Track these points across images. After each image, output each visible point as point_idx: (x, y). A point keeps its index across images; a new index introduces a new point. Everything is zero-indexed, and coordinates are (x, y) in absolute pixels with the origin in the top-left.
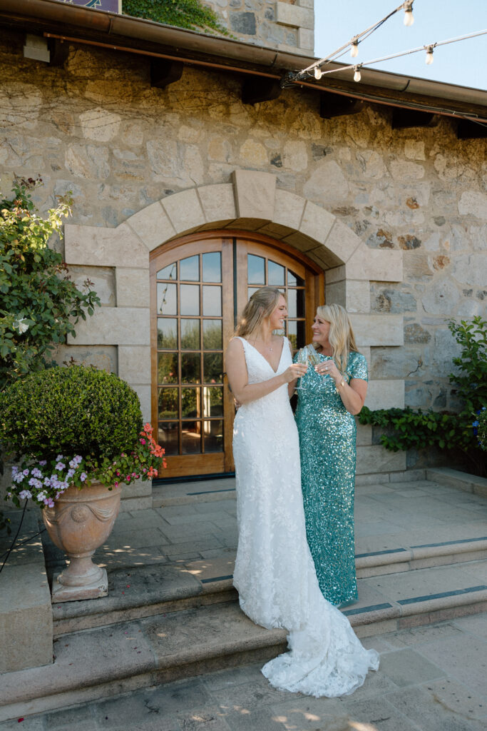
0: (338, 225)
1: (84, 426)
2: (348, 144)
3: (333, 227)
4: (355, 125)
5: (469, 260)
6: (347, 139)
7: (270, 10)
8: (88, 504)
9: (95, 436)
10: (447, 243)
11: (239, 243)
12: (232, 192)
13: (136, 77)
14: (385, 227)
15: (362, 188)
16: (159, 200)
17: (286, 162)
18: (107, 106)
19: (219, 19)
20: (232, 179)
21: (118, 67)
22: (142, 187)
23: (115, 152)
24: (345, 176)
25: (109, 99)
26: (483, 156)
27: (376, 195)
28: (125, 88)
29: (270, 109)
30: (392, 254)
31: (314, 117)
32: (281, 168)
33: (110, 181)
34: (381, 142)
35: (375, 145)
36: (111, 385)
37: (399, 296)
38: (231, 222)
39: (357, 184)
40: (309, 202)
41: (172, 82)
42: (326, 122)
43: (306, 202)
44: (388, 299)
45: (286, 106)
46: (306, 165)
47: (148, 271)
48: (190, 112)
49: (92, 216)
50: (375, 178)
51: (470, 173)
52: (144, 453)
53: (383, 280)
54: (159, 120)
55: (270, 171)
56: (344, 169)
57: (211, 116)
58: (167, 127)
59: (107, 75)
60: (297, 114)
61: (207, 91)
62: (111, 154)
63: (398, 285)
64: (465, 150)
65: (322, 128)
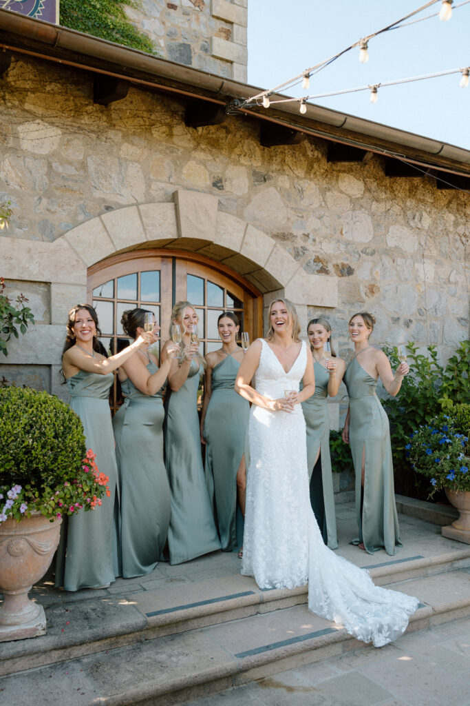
0: (278, 250)
1: (25, 453)
2: (287, 173)
3: (272, 251)
4: (293, 155)
5: (397, 289)
6: (286, 168)
7: (205, 44)
8: (26, 537)
9: (37, 464)
10: (377, 272)
11: (178, 262)
12: (174, 212)
13: (78, 93)
14: (321, 254)
15: (300, 215)
16: (99, 215)
17: (227, 185)
18: (47, 119)
19: (156, 47)
20: (174, 198)
21: (61, 81)
22: (81, 202)
23: (54, 165)
24: (284, 203)
25: (50, 112)
26: (408, 194)
27: (312, 223)
28: (67, 103)
29: (213, 133)
30: (328, 281)
31: (255, 144)
32: (223, 191)
33: (48, 194)
34: (318, 173)
35: (312, 176)
36: (55, 408)
37: (334, 320)
38: (172, 241)
39: (295, 211)
40: (249, 225)
41: (114, 101)
42: (266, 150)
43: (247, 225)
45: (228, 132)
46: (247, 190)
47: (85, 288)
48: (133, 130)
49: (27, 229)
50: (312, 206)
51: (396, 209)
52: (88, 481)
53: (320, 305)
54: (101, 136)
55: (211, 193)
56: (283, 196)
57: (154, 136)
58: (108, 144)
59: (48, 88)
60: (239, 140)
61: (150, 111)
62: (50, 167)
63: (334, 310)
64: (392, 187)
65: (262, 156)
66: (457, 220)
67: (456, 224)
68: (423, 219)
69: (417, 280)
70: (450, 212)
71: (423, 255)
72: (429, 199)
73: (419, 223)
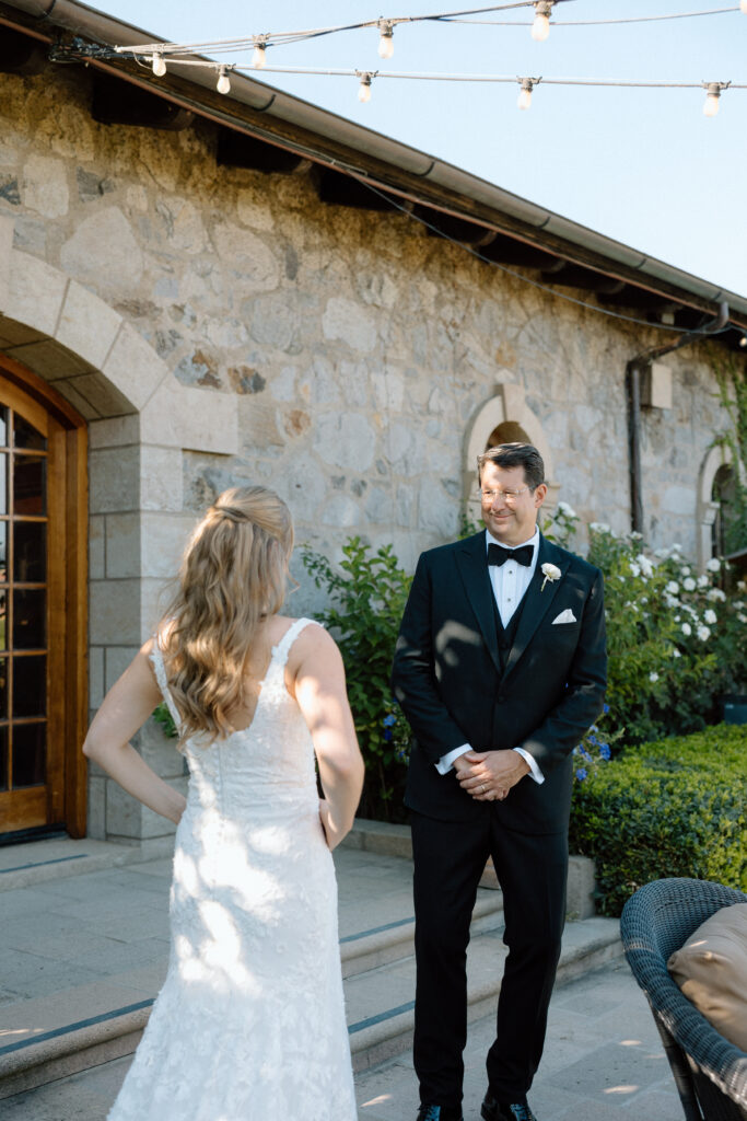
0: (127, 335)
2: (143, 180)
3: (117, 337)
4: (154, 145)
5: (340, 422)
6: (140, 169)
10: (306, 387)
14: (206, 348)
15: (168, 267)
17: (27, 196)
24: (138, 241)
26: (358, 240)
27: (191, 285)
30: (220, 401)
31: (81, 116)
32: (20, 207)
34: (200, 186)
35: (189, 190)
37: (231, 481)
39: (158, 259)
40: (73, 282)
42: (103, 131)
43: (69, 281)
44: (212, 486)
45: (29, 86)
46: (67, 208)
50: (188, 250)
51: (339, 266)
53: (204, 449)
56: (135, 226)
60: (52, 103)
63: (229, 460)
64: (331, 224)
65: (96, 141)
66: (440, 294)
67: (439, 302)
68: (384, 288)
69: (374, 406)
70: (429, 279)
71: (385, 359)
72: (396, 253)
73: (377, 297)
